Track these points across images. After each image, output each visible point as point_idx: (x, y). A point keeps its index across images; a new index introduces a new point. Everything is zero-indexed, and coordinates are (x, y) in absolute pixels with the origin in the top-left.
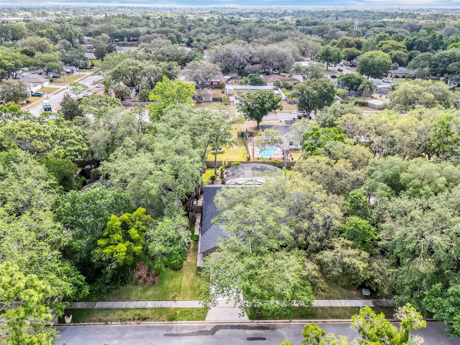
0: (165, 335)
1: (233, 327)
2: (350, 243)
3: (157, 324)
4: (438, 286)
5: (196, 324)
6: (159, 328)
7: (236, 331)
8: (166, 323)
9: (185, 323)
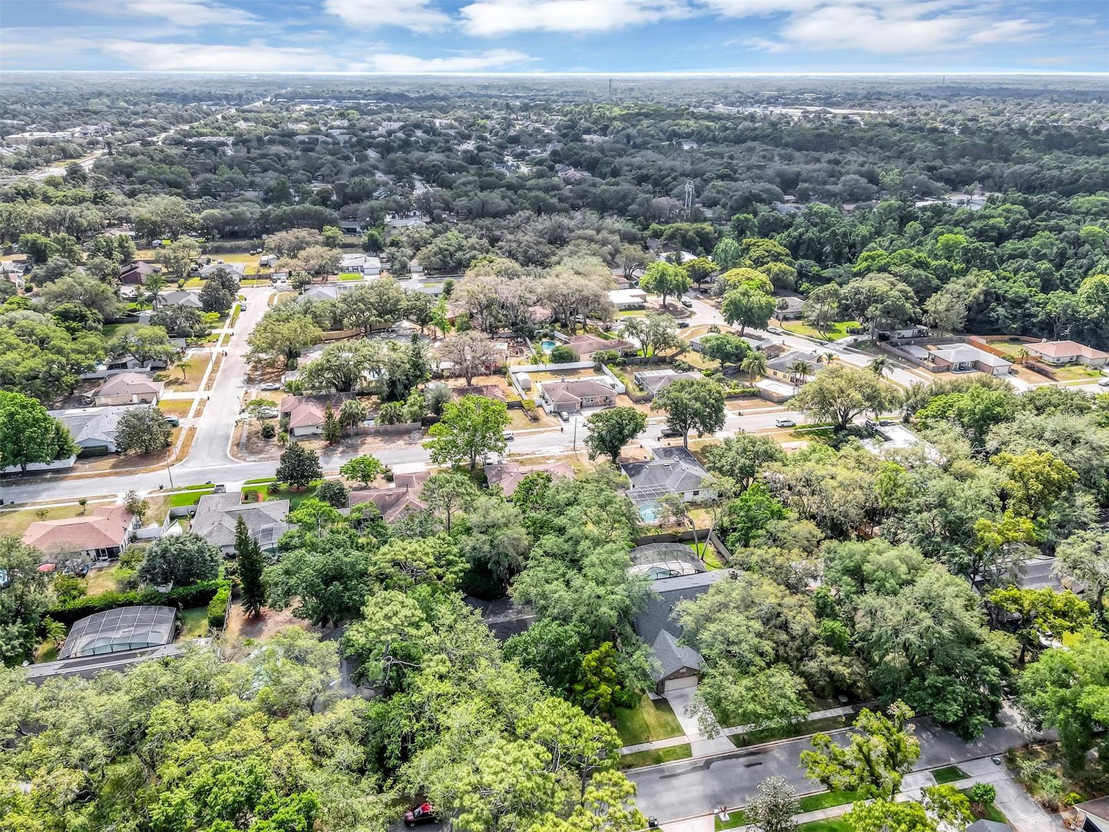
0: (661, 778)
1: (724, 758)
2: (830, 649)
3: (645, 769)
4: (915, 680)
5: (685, 762)
6: (649, 772)
7: (728, 761)
8: (654, 767)
9: (673, 763)
